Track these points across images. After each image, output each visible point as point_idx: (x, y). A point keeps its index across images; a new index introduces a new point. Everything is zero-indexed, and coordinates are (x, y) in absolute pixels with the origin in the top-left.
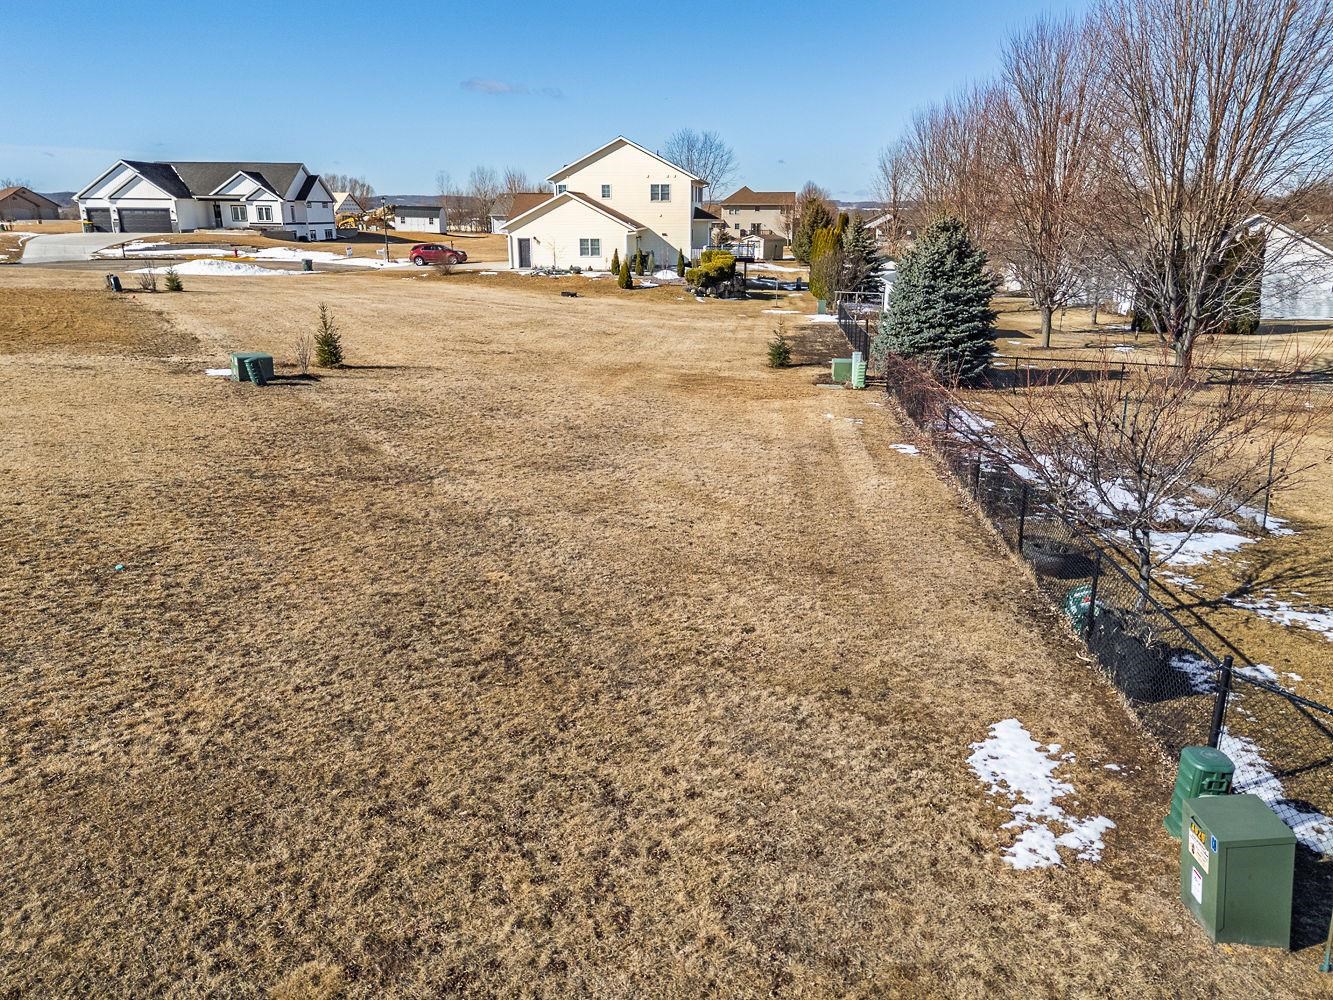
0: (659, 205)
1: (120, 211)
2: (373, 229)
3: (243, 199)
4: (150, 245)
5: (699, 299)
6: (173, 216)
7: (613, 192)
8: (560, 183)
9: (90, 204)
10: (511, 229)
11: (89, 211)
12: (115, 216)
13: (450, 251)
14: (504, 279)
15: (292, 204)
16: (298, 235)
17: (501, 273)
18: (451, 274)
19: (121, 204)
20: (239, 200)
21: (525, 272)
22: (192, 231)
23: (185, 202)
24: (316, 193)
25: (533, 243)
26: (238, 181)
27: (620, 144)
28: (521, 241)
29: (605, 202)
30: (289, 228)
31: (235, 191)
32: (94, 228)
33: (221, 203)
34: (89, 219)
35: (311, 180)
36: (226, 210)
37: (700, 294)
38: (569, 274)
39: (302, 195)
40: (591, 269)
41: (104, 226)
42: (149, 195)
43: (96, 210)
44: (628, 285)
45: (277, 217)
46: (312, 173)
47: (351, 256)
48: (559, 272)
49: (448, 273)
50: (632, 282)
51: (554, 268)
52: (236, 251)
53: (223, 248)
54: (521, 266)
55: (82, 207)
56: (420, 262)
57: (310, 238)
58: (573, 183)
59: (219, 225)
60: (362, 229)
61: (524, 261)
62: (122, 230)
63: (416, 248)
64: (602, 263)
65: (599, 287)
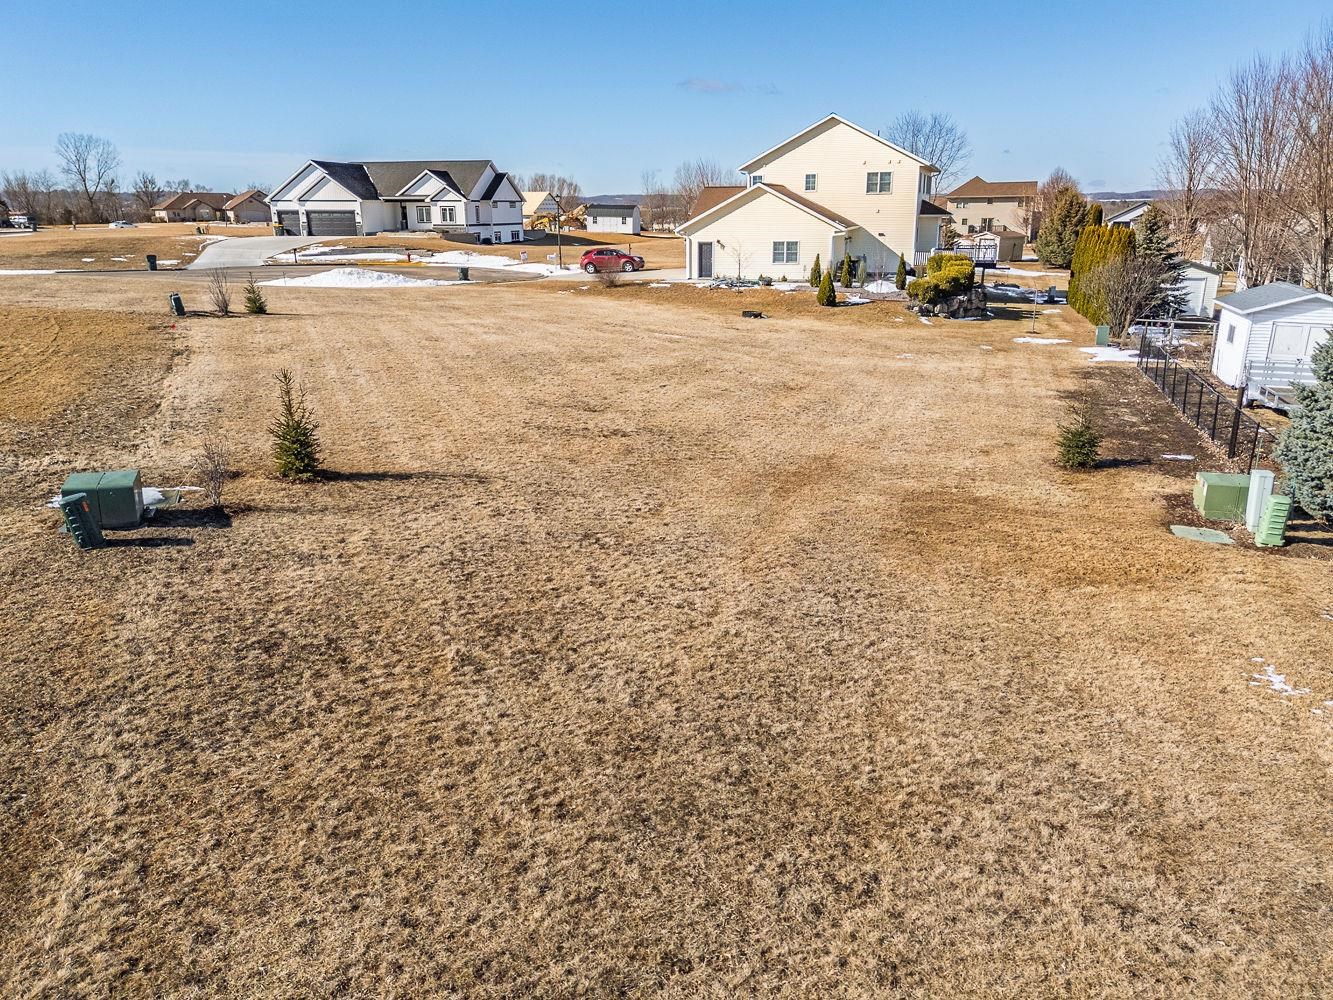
0: (878, 199)
1: (308, 214)
2: (566, 231)
3: (428, 200)
4: (326, 249)
5: (924, 320)
6: (358, 219)
7: (820, 182)
8: (755, 174)
9: (282, 206)
10: (688, 231)
11: (280, 213)
12: (303, 219)
13: (624, 256)
14: (679, 294)
15: (477, 204)
16: (482, 237)
17: (673, 285)
18: (616, 286)
19: (310, 206)
20: (423, 201)
21: (706, 283)
22: (374, 234)
23: (371, 204)
24: (503, 192)
25: (716, 248)
26: (424, 180)
27: (833, 122)
28: (701, 245)
29: (810, 196)
30: (472, 230)
31: (420, 192)
32: (284, 231)
33: (408, 204)
34: (280, 223)
35: (499, 178)
36: (412, 211)
37: (925, 312)
38: (756, 287)
39: (488, 195)
40: (785, 280)
41: (293, 229)
42: (335, 196)
43: (287, 212)
44: (831, 301)
45: (461, 218)
46: (501, 171)
47: (525, 261)
48: (743, 283)
49: (612, 285)
50: (835, 296)
51: (739, 278)
52: (409, 256)
53: (398, 252)
54: (700, 276)
55: (274, 209)
56: (591, 269)
57: (494, 241)
58: (770, 173)
59: (405, 227)
60: (555, 230)
61: (705, 270)
62: (310, 233)
63: (587, 253)
64: (798, 272)
65: (792, 304)
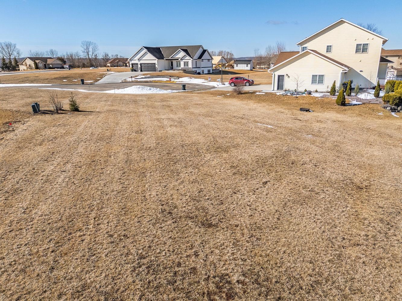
0: (361, 56)
1: (141, 64)
2: (227, 69)
3: (180, 59)
4: (143, 77)
5: (393, 114)
6: (156, 66)
7: (333, 49)
8: (303, 46)
9: (133, 62)
10: (275, 70)
11: (132, 64)
12: (139, 66)
13: (246, 80)
14: (269, 98)
15: (196, 60)
16: (197, 72)
17: (266, 93)
18: (242, 94)
19: (142, 62)
20: (178, 60)
21: (280, 93)
22: (161, 71)
23: (161, 61)
24: (206, 56)
25: (286, 78)
26: (179, 52)
27: (342, 22)
28: (279, 76)
29: (328, 55)
30: (194, 70)
31: (177, 57)
32: (133, 70)
33: (173, 61)
34: (132, 67)
35: (204, 51)
36: (175, 63)
37: (393, 110)
38: (304, 95)
39: (200, 57)
40: (317, 91)
41: (136, 69)
42: (150, 58)
43: (134, 64)
44: (343, 104)
45: (190, 66)
46: (205, 49)
47: (210, 81)
48: (298, 93)
49: (240, 93)
50: (345, 101)
51: (295, 91)
52: (170, 79)
53: (167, 78)
54: (278, 89)
55: (131, 63)
56: (233, 85)
57: (201, 73)
58: (310, 46)
59: (172, 68)
60: (224, 69)
61: (280, 86)
62: (141, 71)
63: (232, 78)
64: (325, 87)
65: (322, 104)
